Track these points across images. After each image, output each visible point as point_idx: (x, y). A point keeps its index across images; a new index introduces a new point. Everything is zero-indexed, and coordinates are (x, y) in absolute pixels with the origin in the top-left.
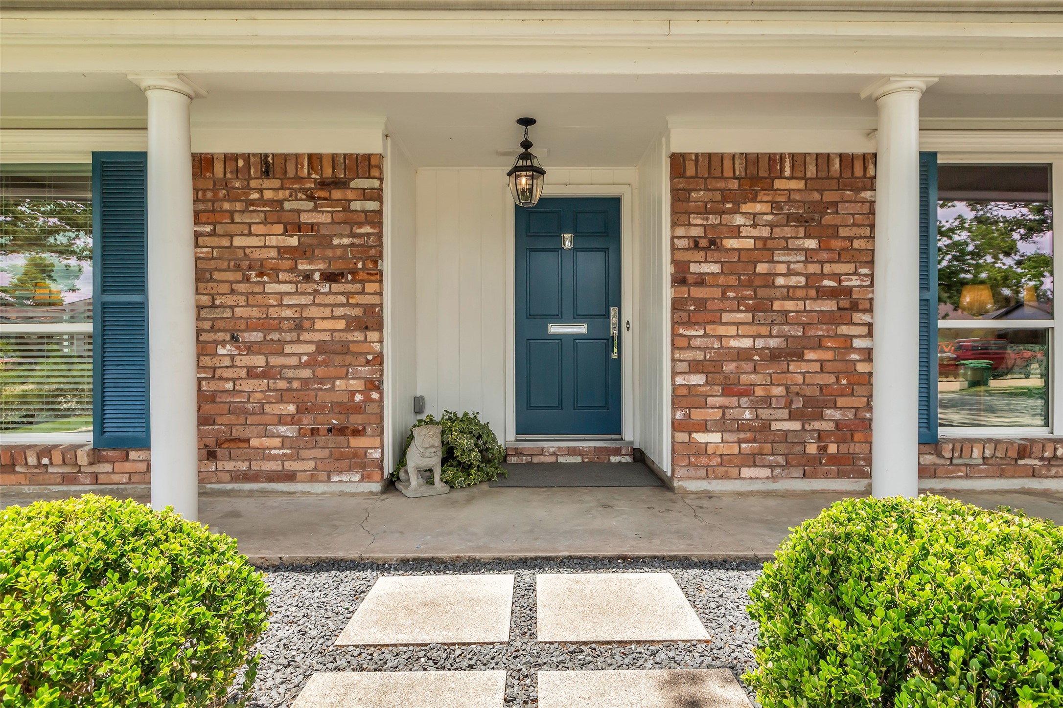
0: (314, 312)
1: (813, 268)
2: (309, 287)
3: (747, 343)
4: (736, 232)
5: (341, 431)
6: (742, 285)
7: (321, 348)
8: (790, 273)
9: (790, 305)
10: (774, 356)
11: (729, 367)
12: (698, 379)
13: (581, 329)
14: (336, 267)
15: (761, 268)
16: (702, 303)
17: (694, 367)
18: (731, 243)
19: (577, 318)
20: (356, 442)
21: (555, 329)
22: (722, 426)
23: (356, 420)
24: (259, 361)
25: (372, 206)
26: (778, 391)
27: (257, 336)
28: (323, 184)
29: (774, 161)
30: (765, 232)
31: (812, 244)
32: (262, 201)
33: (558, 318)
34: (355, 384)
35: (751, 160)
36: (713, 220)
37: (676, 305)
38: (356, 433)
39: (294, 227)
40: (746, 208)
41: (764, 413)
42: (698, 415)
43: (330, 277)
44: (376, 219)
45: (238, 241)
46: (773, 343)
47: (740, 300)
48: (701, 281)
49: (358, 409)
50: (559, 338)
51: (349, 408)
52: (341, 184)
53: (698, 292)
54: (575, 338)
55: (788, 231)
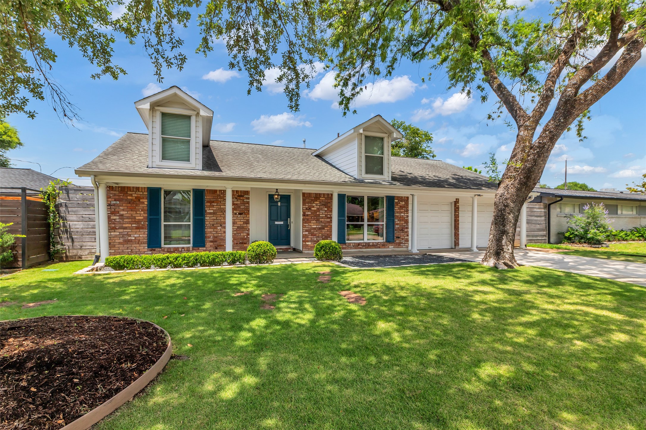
0: (237, 221)
1: (326, 213)
2: (236, 216)
3: (315, 226)
4: (313, 207)
5: (242, 243)
6: (314, 216)
7: (238, 227)
8: (323, 214)
9: (322, 220)
10: (320, 229)
11: (312, 231)
12: (307, 233)
13: (282, 223)
14: (241, 212)
15: (318, 213)
16: (308, 219)
17: (306, 231)
18: (313, 209)
19: (281, 220)
20: (245, 245)
21: (276, 223)
22: (311, 241)
23: (245, 241)
25: (248, 200)
26: (320, 235)
28: (239, 196)
29: (320, 194)
30: (318, 207)
31: (326, 209)
33: (277, 220)
34: (245, 234)
35: (316, 194)
36: (310, 204)
37: (303, 220)
38: (245, 244)
40: (315, 203)
41: (318, 239)
42: (307, 239)
43: (240, 214)
44: (248, 203)
45: (222, 207)
46: (320, 226)
47: (314, 219)
48: (308, 215)
49: (245, 239)
50: (277, 225)
51: (243, 239)
52: (242, 196)
53: (307, 217)
54: (281, 224)
55: (322, 207)
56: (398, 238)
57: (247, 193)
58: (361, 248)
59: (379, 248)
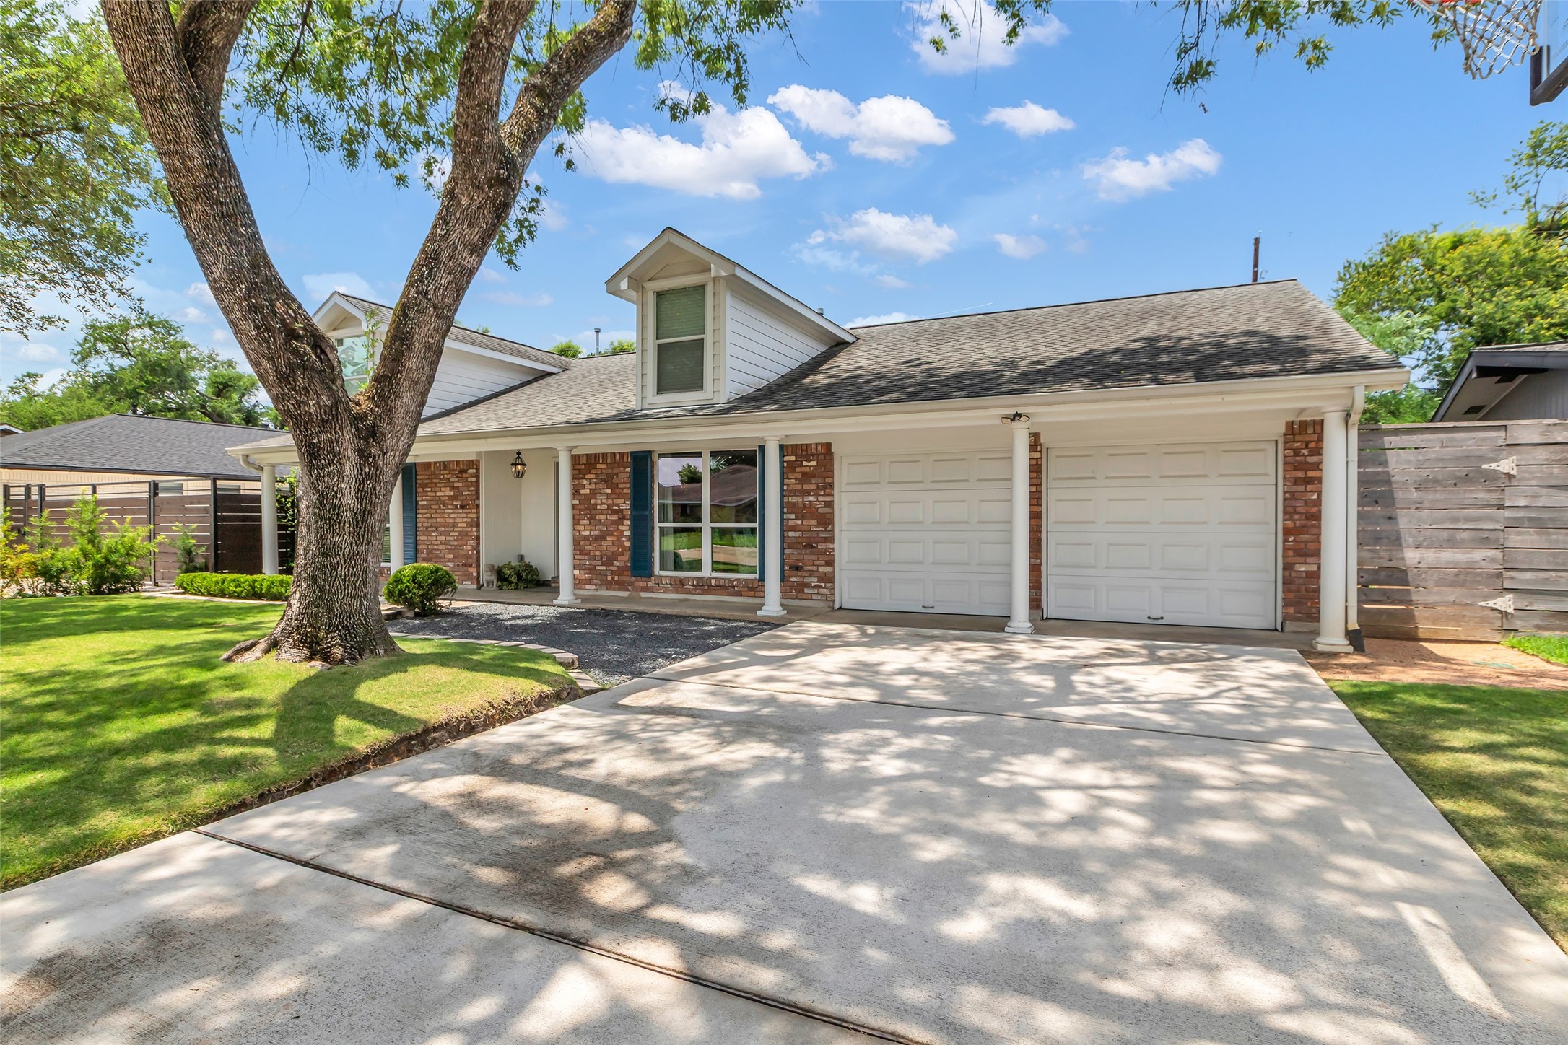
0: (458, 520)
1: (610, 501)
2: (456, 511)
3: (587, 533)
4: (586, 487)
5: (465, 565)
6: (586, 509)
7: (460, 534)
8: (602, 504)
9: (602, 517)
10: (596, 538)
11: (582, 543)
14: (465, 503)
15: (592, 502)
18: (582, 492)
20: (470, 570)
24: (443, 538)
25: (476, 479)
26: (598, 553)
27: (442, 529)
28: (460, 472)
29: (596, 456)
30: (593, 487)
31: (609, 491)
32: (444, 479)
34: (469, 548)
36: (580, 481)
38: (470, 566)
39: (453, 488)
40: (587, 476)
41: (594, 563)
43: (462, 507)
44: (477, 484)
45: (438, 494)
46: (596, 533)
47: (585, 515)
51: (467, 556)
52: (467, 472)
55: (600, 486)
56: (797, 568)
57: (474, 464)
58: (690, 592)
59: (740, 594)
